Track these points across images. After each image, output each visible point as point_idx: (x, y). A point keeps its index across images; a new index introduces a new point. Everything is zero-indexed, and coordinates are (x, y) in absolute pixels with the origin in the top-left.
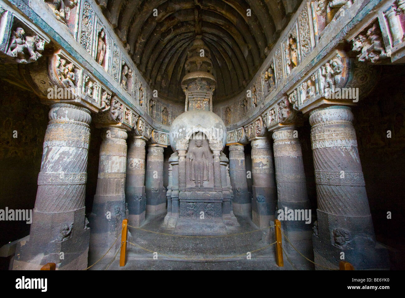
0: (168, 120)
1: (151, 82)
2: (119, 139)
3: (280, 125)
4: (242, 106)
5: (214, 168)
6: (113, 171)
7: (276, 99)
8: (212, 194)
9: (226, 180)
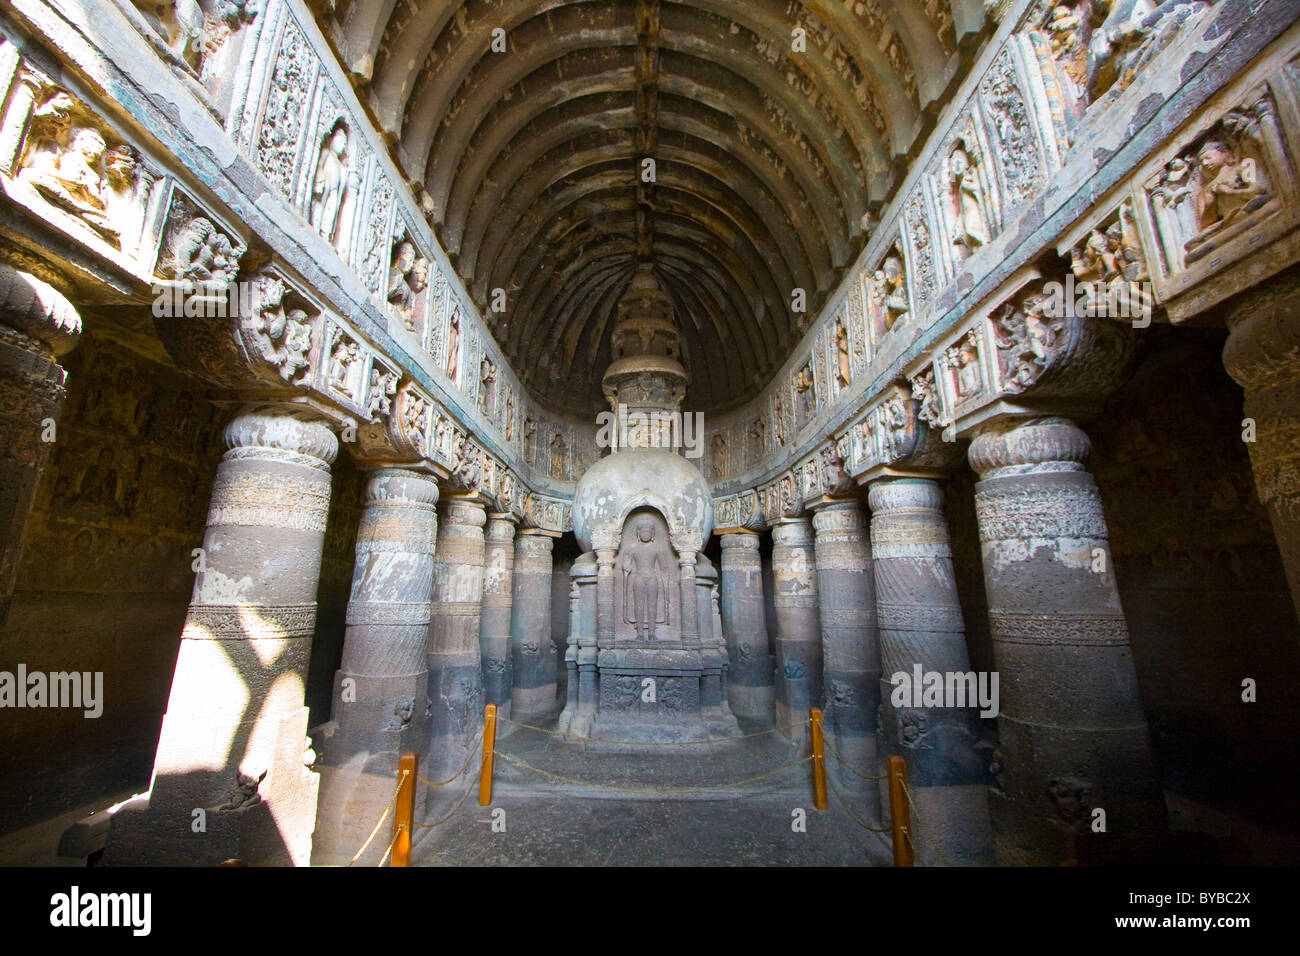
0: (563, 466)
1: (526, 376)
2: (469, 527)
3: (826, 500)
4: (754, 436)
5: (681, 593)
6: (458, 600)
7: (818, 443)
8: (675, 657)
9: (710, 623)
